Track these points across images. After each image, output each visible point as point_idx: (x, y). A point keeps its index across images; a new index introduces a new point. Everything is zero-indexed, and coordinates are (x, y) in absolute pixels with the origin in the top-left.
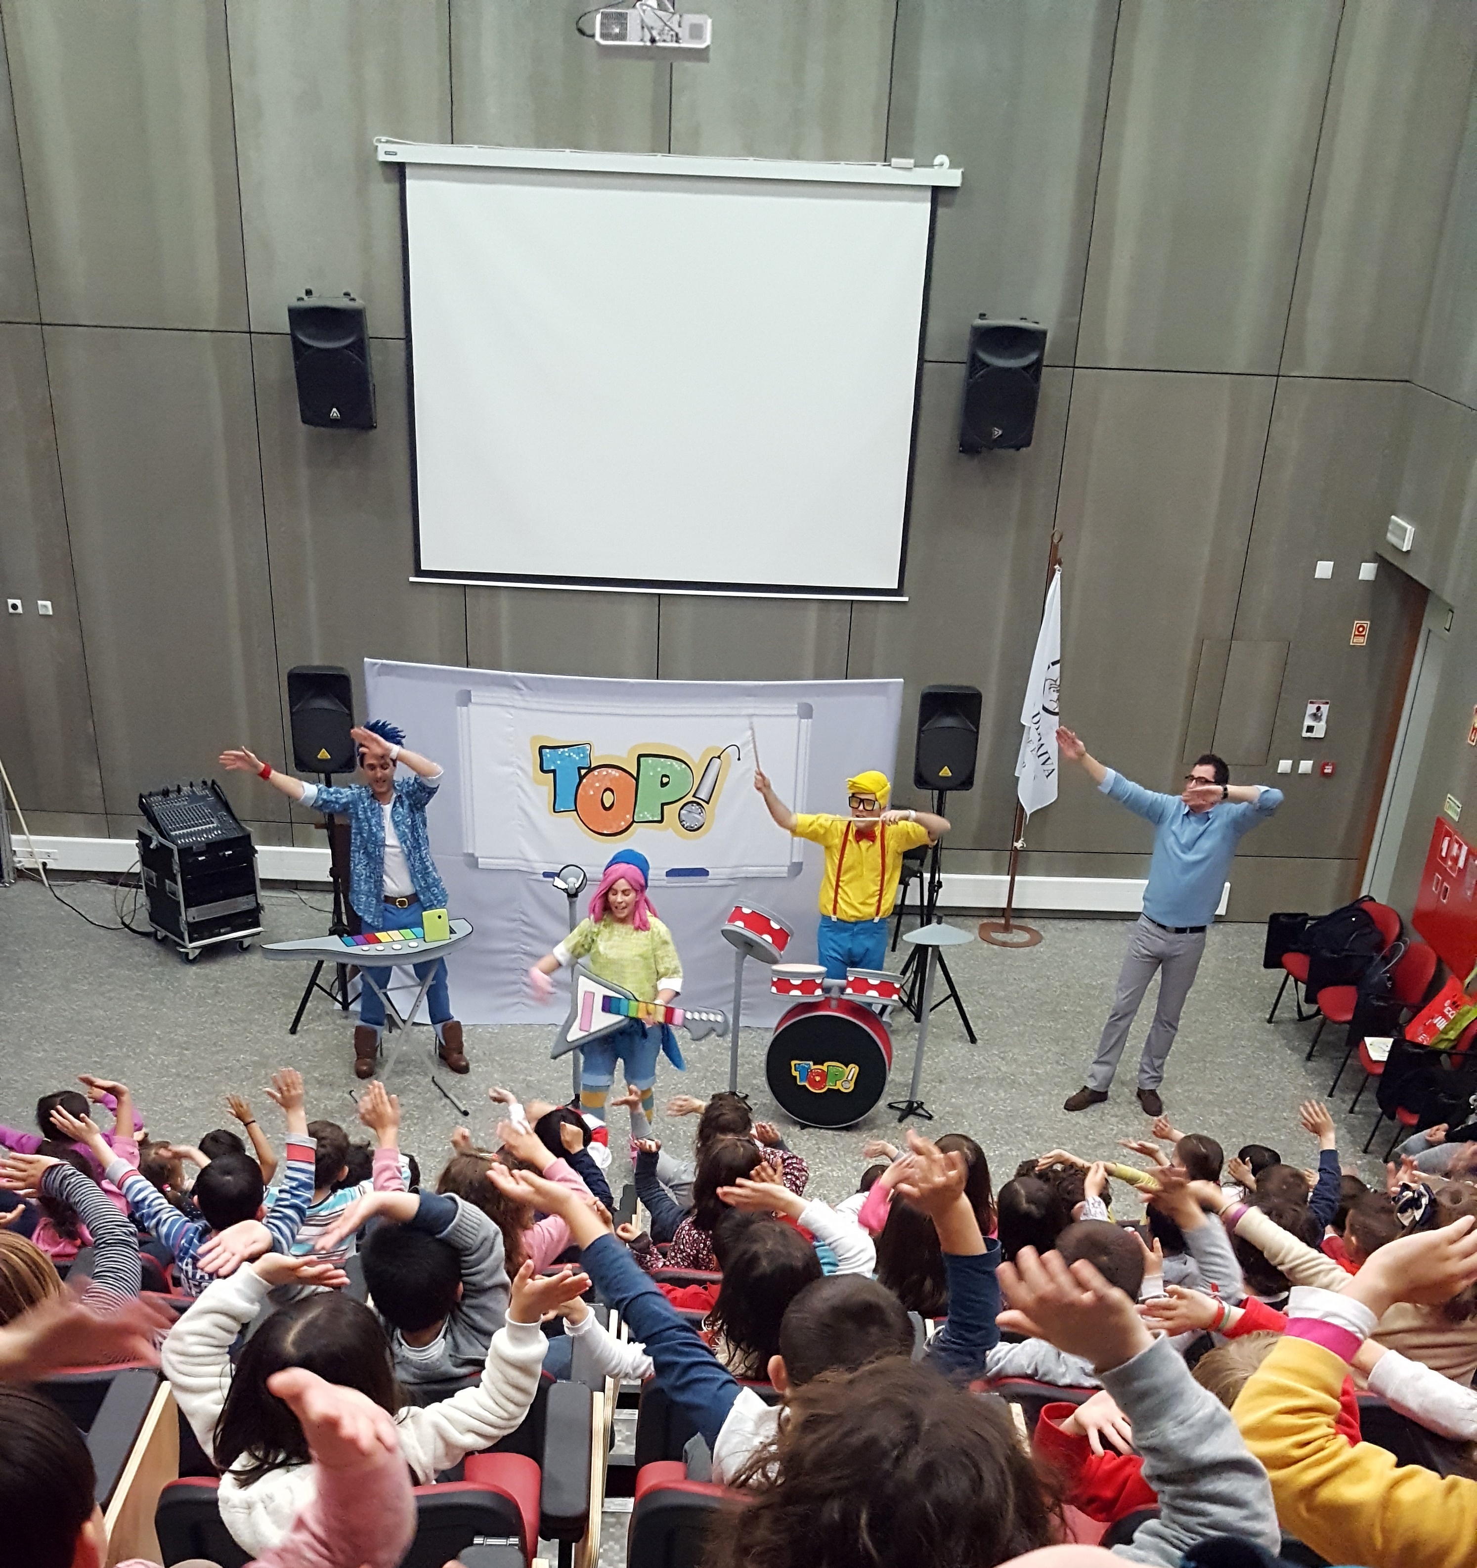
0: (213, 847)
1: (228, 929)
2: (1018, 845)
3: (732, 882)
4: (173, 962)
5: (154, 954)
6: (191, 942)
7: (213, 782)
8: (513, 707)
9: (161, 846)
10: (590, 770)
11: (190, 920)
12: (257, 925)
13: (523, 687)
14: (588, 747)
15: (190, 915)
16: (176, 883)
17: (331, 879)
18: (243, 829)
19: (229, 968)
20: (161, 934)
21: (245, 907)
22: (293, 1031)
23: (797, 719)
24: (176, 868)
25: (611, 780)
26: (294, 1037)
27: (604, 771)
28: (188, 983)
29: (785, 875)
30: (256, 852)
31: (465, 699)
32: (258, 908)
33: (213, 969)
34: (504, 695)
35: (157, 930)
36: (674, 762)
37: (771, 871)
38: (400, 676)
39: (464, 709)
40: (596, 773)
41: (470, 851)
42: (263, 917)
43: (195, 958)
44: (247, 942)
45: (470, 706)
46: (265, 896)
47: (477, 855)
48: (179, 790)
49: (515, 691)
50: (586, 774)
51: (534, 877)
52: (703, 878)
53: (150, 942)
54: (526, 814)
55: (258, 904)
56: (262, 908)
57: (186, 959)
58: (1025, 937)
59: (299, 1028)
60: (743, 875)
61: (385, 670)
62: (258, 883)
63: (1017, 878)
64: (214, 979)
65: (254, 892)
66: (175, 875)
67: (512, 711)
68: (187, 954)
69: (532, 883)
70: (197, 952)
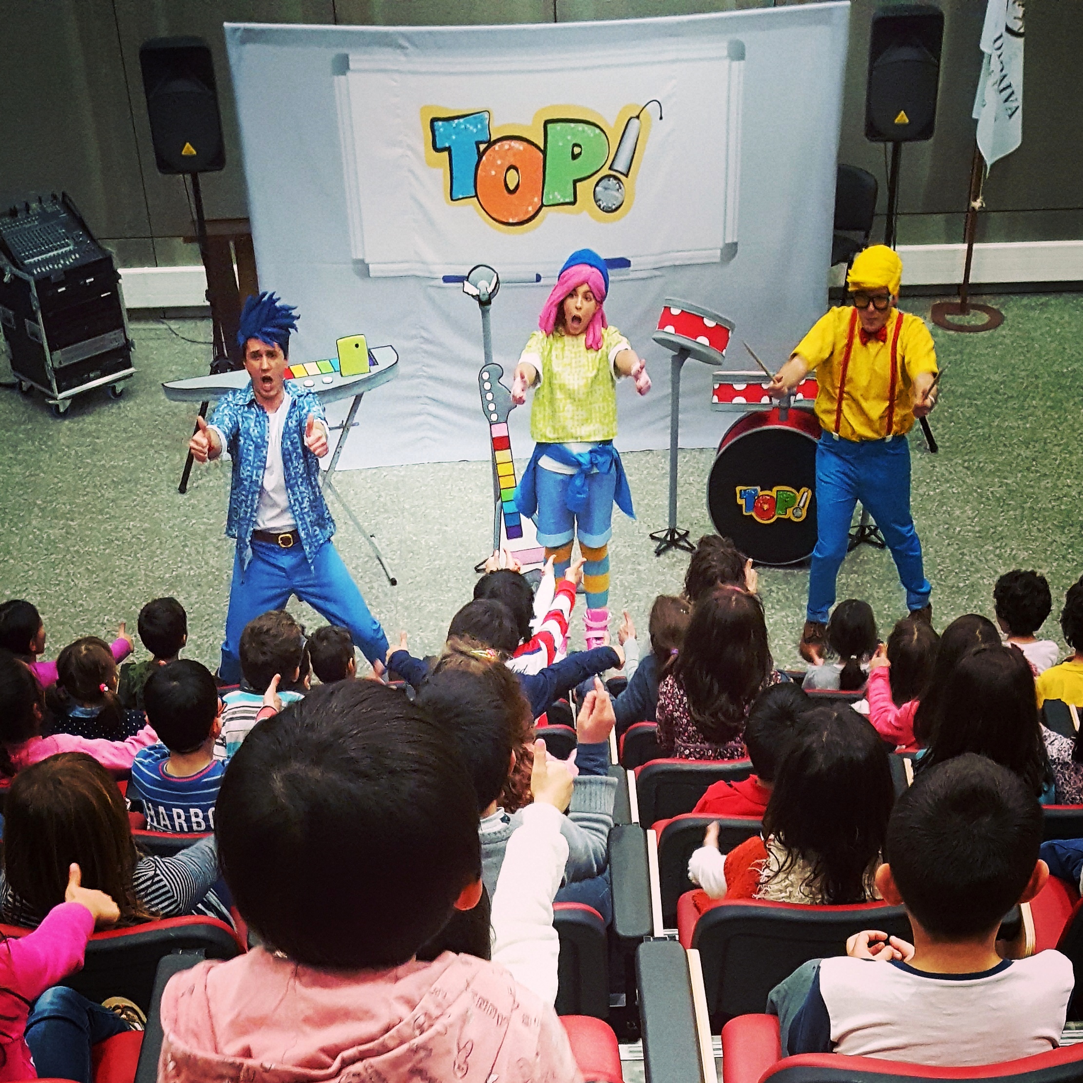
0: (72, 274)
1: (99, 373)
2: (977, 204)
3: (657, 273)
4: (43, 418)
5: (22, 409)
6: (59, 392)
7: (64, 195)
8: (397, 71)
9: (16, 278)
10: (491, 144)
11: (56, 365)
12: (129, 365)
13: (406, 44)
14: (486, 115)
15: (54, 360)
16: (37, 322)
17: (208, 303)
18: (103, 251)
19: (105, 419)
20: (25, 385)
21: (115, 345)
22: (182, 490)
23: (727, 62)
24: (36, 304)
25: (514, 155)
26: (185, 496)
27: (506, 145)
28: (62, 441)
29: (718, 260)
30: (120, 277)
31: (342, 66)
32: (128, 345)
33: (88, 422)
34: (385, 57)
35: (21, 381)
36: (586, 127)
37: (701, 257)
38: (267, 42)
39: (343, 77)
40: (497, 147)
41: (360, 257)
42: (136, 354)
43: (66, 411)
44: (119, 388)
45: (349, 74)
46: (135, 330)
47: (367, 261)
48: (27, 208)
49: (398, 51)
50: (486, 150)
51: (433, 283)
52: (624, 270)
53: (16, 395)
54: (421, 206)
55: (127, 340)
56: (133, 345)
57: (56, 413)
58: (984, 318)
59: (188, 486)
60: (671, 263)
61: (249, 37)
62: (125, 313)
63: (976, 246)
64: (89, 434)
65: (121, 326)
66: (34, 313)
67: (396, 76)
68: (57, 406)
69: (431, 291)
70: (68, 403)
